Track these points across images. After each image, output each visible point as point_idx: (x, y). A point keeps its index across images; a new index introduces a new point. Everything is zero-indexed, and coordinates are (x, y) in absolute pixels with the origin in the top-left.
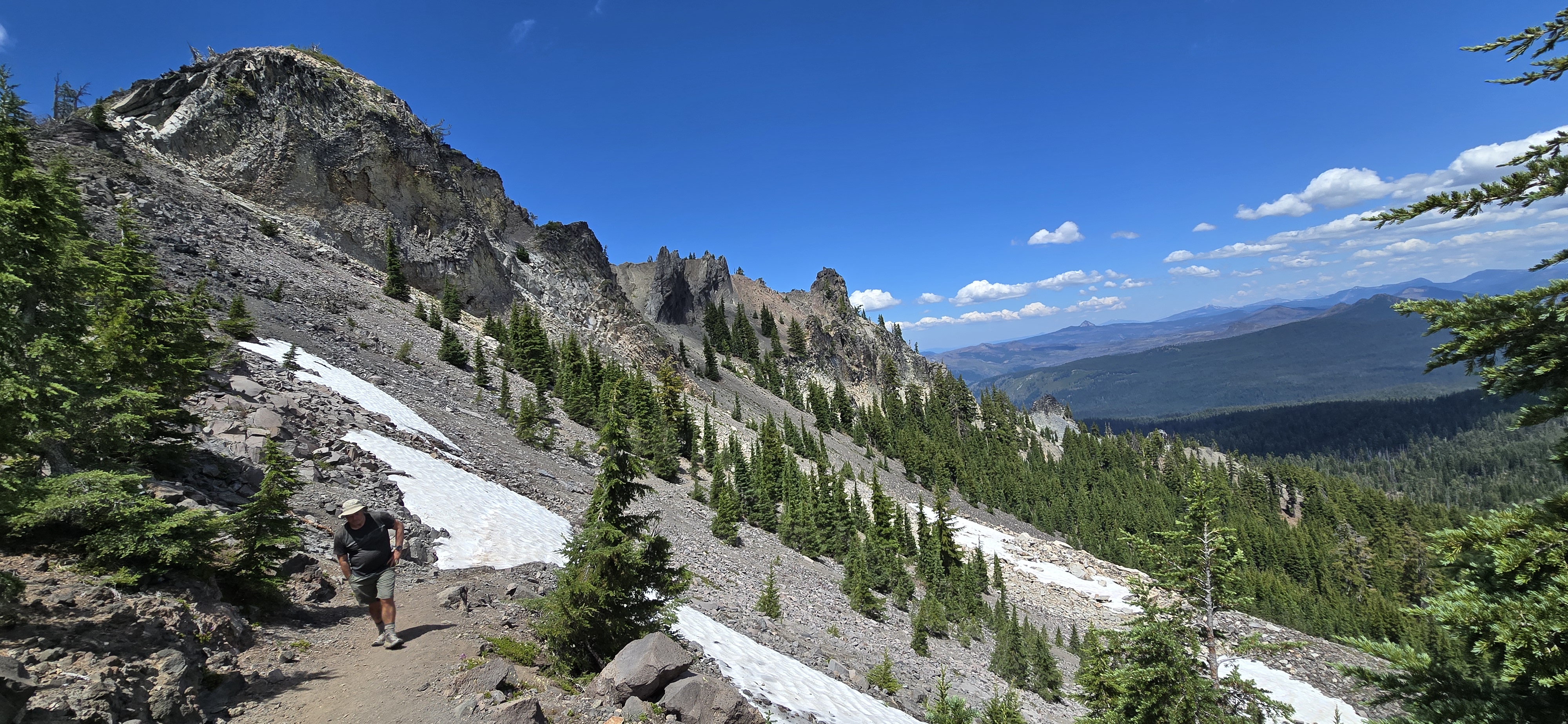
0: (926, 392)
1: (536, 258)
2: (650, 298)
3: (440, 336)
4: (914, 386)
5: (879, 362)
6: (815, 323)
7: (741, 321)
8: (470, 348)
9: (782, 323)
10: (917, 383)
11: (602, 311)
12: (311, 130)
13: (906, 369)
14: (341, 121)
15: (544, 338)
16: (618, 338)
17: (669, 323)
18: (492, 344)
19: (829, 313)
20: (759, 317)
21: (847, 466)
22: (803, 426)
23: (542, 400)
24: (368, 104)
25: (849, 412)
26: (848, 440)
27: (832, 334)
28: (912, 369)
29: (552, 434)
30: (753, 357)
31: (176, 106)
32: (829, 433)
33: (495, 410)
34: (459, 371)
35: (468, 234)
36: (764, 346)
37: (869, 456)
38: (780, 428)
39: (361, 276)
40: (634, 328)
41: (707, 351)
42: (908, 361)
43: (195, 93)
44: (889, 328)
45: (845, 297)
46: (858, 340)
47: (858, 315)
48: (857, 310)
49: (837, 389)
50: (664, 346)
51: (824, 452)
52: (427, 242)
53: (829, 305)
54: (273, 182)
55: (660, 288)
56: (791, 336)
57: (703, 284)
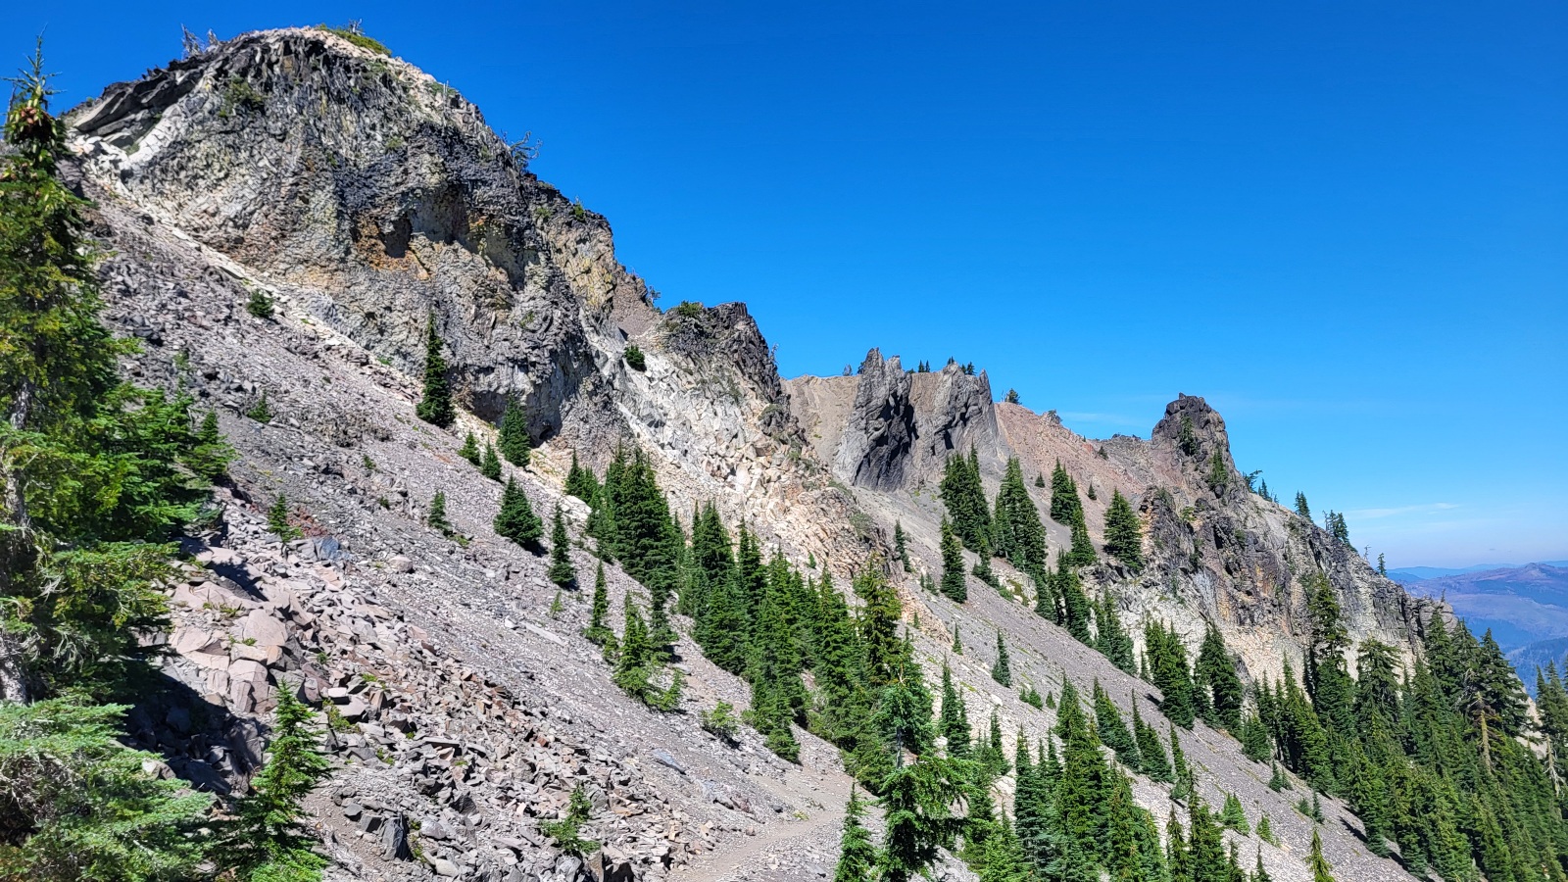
0: (1407, 662)
2: (843, 439)
3: (497, 492)
4: (1379, 645)
5: (1296, 588)
6: (1160, 501)
7: (1013, 492)
8: (545, 515)
9: (1092, 497)
10: (1385, 639)
11: (762, 459)
13: (1357, 607)
14: (379, 138)
15: (662, 504)
16: (786, 511)
17: (875, 486)
18: (579, 511)
19: (1189, 483)
20: (1048, 484)
21: (1233, 804)
22: (1135, 709)
23: (660, 619)
24: (420, 111)
25: (1233, 686)
26: (1233, 746)
27: (1196, 525)
28: (1371, 609)
29: (677, 682)
30: (1034, 560)
31: (156, 119)
32: (1189, 727)
33: (582, 631)
34: (527, 555)
35: (552, 320)
36: (1056, 540)
37: (1277, 785)
38: (1087, 709)
39: (385, 385)
40: (816, 493)
41: (947, 543)
42: (1362, 590)
43: (184, 99)
44: (1320, 522)
45: (1224, 453)
46: (1251, 540)
47: (1250, 489)
48: (1248, 481)
49: (1208, 637)
50: (868, 530)
51: (1180, 766)
52: (488, 334)
53: (1191, 467)
54: (274, 234)
55: (863, 424)
56: (1111, 524)
57: (943, 418)
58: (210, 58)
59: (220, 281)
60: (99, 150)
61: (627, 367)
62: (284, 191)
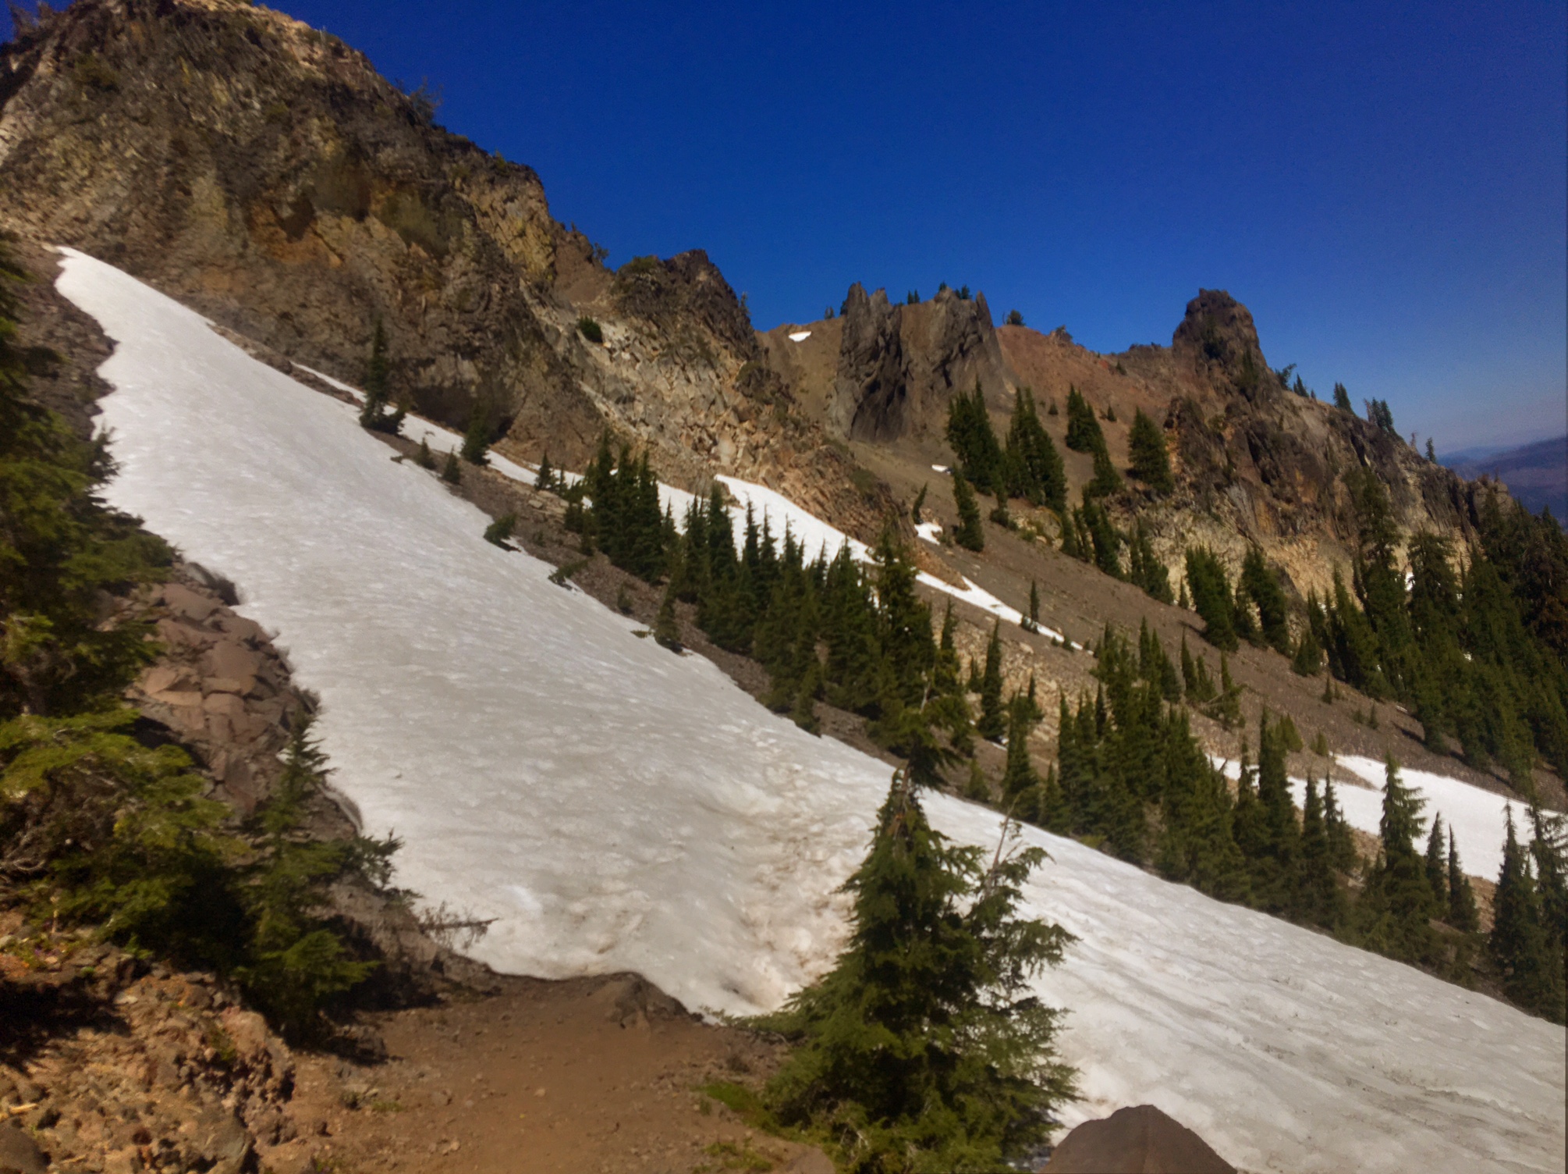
0: (1460, 551)
1: (614, 332)
2: (834, 391)
4: (1431, 538)
5: (1339, 486)
6: (1186, 413)
7: (1026, 426)
9: (1111, 418)
10: (1435, 530)
11: (746, 425)
13: (1404, 501)
17: (873, 439)
19: (1217, 389)
20: (1062, 410)
21: (1286, 722)
24: (299, 66)
25: (1279, 603)
26: (1282, 665)
27: (1227, 434)
28: (1420, 500)
30: (1054, 498)
32: (1235, 651)
36: (1075, 472)
37: (1329, 698)
38: (1132, 648)
41: (959, 492)
42: (1411, 481)
44: (1361, 412)
45: (1253, 349)
46: (1288, 443)
47: (1286, 388)
48: (1282, 378)
49: (1248, 553)
50: (870, 487)
51: (1230, 694)
52: (421, 320)
53: (1217, 371)
55: (852, 371)
56: (1134, 446)
57: (940, 352)
61: (583, 339)
62: (160, 183)
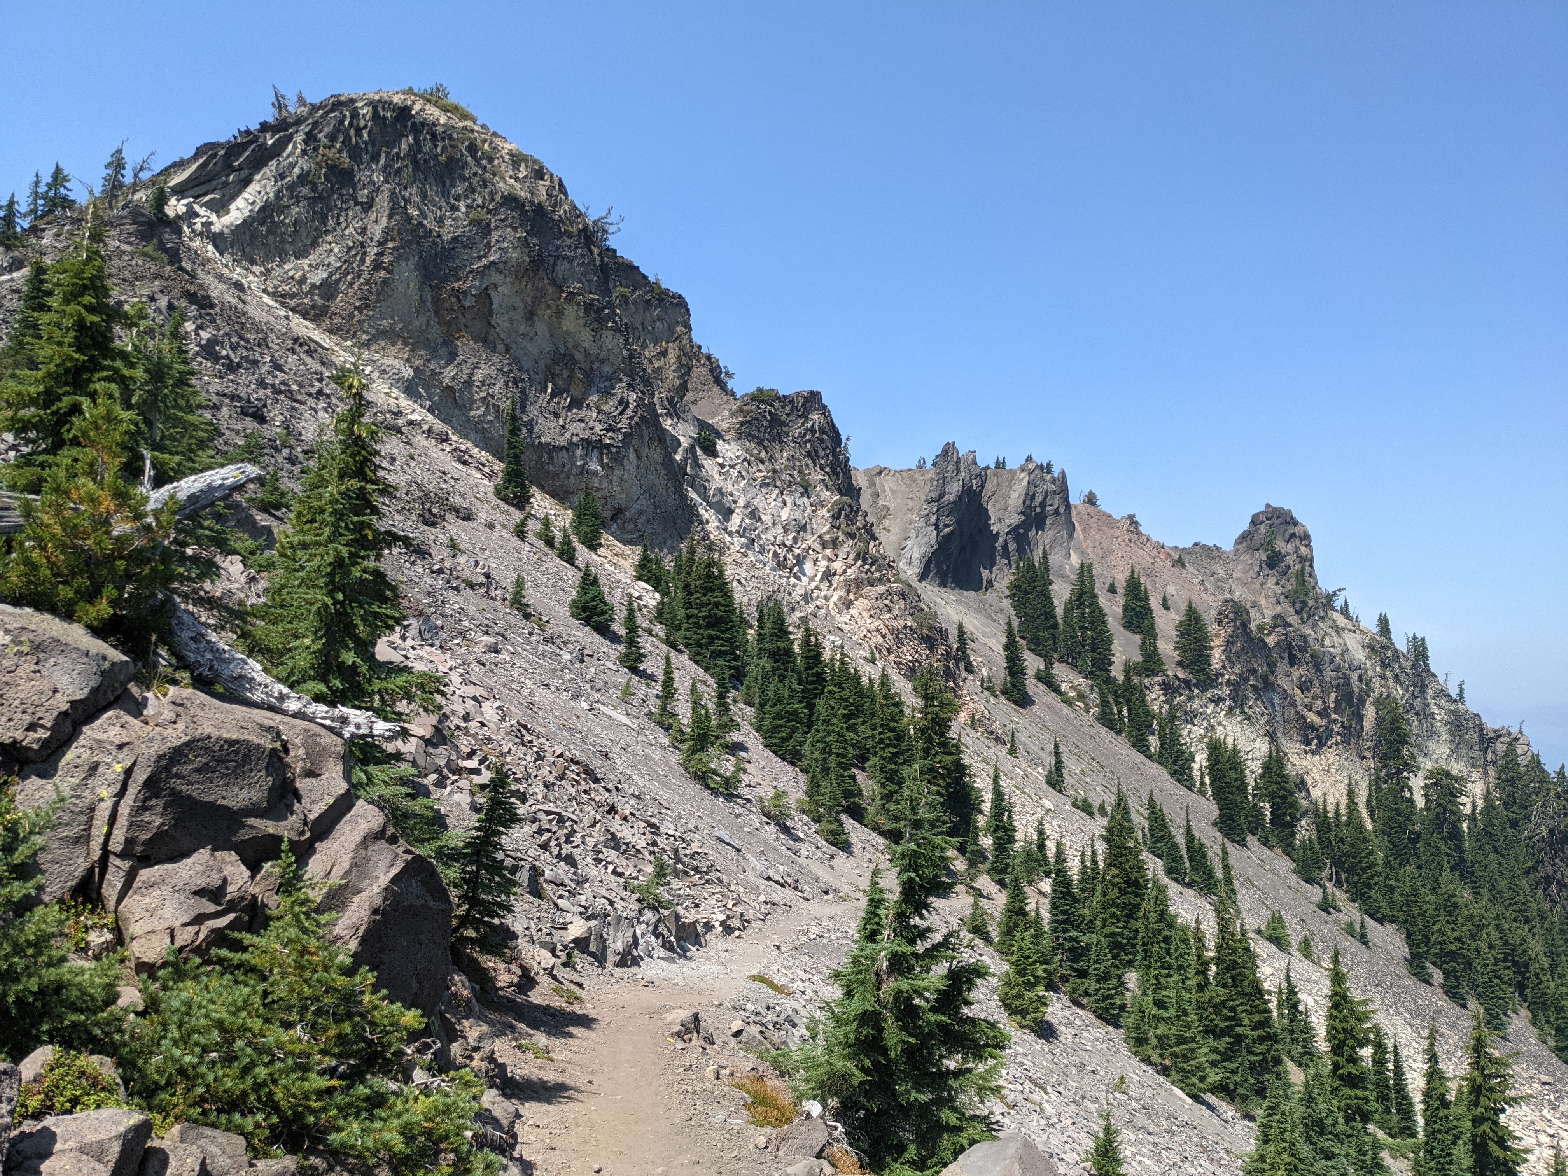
0: (1475, 791)
1: (729, 450)
2: (913, 534)
3: (572, 576)
4: (1447, 774)
5: (1370, 710)
6: (1236, 614)
7: (1084, 597)
8: (616, 600)
9: (1166, 607)
10: (1456, 768)
11: (828, 552)
12: (421, 224)
13: (1433, 734)
14: (463, 209)
15: (728, 595)
16: (849, 605)
17: (943, 584)
18: (651, 599)
19: (1267, 597)
20: (1121, 590)
21: (1277, 921)
22: (1188, 821)
23: (723, 707)
24: (505, 182)
25: (1292, 806)
26: (1284, 865)
27: (1271, 640)
28: (1445, 737)
29: (739, 769)
30: (1099, 668)
31: (246, 182)
32: (1242, 843)
33: (650, 714)
34: (598, 639)
35: (628, 403)
36: (1124, 648)
37: (1326, 906)
38: (1139, 819)
39: (465, 463)
40: (881, 589)
41: (1010, 647)
42: (1438, 717)
43: (273, 163)
44: (1401, 643)
45: (1308, 569)
46: (1327, 659)
47: (1333, 609)
48: (1330, 598)
49: (1270, 756)
50: (930, 628)
51: (1228, 881)
52: (563, 413)
53: (1271, 582)
54: (358, 304)
55: (933, 519)
56: (1182, 635)
57: (1016, 517)
58: (299, 122)
59: (310, 353)
60: (192, 214)
61: (699, 452)
62: (368, 260)
